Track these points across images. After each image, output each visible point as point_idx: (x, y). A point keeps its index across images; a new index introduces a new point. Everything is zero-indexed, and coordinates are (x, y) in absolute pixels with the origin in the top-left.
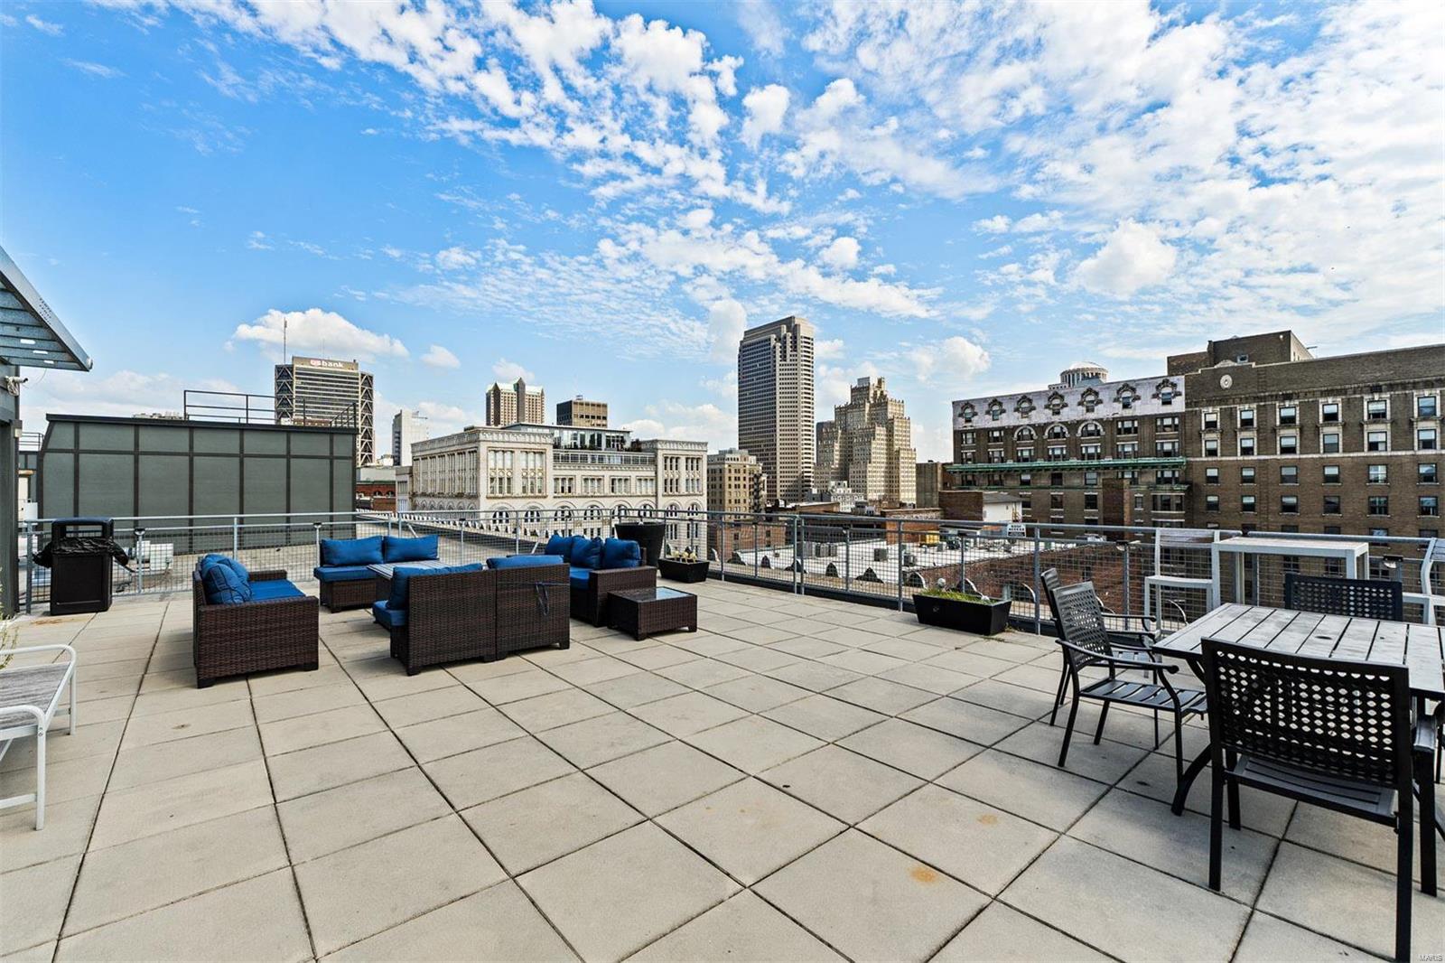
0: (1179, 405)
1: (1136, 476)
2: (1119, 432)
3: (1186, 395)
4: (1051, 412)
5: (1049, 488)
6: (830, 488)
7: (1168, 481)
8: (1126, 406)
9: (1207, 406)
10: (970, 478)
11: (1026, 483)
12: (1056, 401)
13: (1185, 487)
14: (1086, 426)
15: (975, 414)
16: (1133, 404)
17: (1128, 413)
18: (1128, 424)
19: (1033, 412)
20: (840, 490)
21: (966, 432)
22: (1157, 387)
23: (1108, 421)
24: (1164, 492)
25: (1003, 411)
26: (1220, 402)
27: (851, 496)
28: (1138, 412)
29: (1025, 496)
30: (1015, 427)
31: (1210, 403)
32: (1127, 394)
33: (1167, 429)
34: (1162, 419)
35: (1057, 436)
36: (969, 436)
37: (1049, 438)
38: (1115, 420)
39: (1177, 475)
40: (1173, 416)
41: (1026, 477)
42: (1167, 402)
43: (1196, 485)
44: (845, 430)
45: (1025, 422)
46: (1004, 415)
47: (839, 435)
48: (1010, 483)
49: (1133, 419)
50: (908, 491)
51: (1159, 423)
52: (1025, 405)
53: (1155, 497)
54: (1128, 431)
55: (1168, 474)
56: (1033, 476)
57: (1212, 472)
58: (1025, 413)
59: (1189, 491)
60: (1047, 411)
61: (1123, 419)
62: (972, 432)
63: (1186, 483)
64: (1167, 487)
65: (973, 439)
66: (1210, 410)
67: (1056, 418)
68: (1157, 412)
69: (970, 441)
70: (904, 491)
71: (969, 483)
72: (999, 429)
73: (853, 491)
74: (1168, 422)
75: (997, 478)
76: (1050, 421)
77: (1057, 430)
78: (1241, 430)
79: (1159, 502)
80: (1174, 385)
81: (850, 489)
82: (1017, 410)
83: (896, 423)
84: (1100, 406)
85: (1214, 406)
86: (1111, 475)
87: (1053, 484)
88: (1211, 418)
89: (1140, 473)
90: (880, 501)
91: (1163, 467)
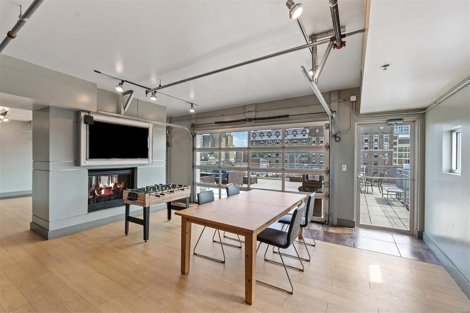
0: (307, 136)
1: (297, 155)
2: (293, 143)
3: (309, 134)
4: (276, 136)
5: (275, 158)
6: (208, 157)
7: (304, 156)
8: (295, 136)
9: (313, 137)
10: (254, 155)
11: (269, 156)
12: (278, 134)
13: (308, 158)
14: (276, 141)
15: (256, 136)
16: (296, 136)
17: (295, 138)
18: (295, 141)
19: (272, 136)
20: (211, 158)
21: (254, 141)
22: (293, 132)
23: (290, 140)
24: (303, 159)
25: (264, 136)
26: (316, 136)
27: (215, 159)
28: (297, 138)
29: (269, 160)
30: (267, 140)
31: (314, 136)
32: (295, 133)
33: (304, 143)
34: (303, 140)
35: (278, 143)
36: (254, 142)
37: (276, 144)
38: (292, 140)
39: (306, 155)
40: (305, 139)
41: (269, 155)
42: (304, 136)
43: (310, 157)
44: (212, 138)
45: (269, 139)
46: (264, 137)
47: (211, 140)
48: (265, 156)
49: (296, 139)
50: (232, 158)
51: (302, 141)
52: (270, 134)
53: (301, 160)
54: (295, 143)
55: (304, 154)
56: (271, 154)
57: (314, 154)
58: (269, 137)
59: (309, 159)
60: (275, 136)
61: (294, 139)
62: (255, 141)
63: (308, 157)
64: (304, 158)
65: (255, 143)
66: (314, 138)
67: (277, 138)
68: (302, 138)
69: (255, 144)
70: (231, 158)
71: (254, 156)
72: (263, 141)
73: (215, 158)
74: (304, 140)
75: (262, 155)
76: (276, 139)
77: (278, 142)
78: (320, 144)
79: (302, 161)
80: (306, 131)
81: (214, 157)
82: (267, 135)
83: (229, 137)
84: (288, 136)
85: (315, 137)
86: (291, 154)
87: (276, 156)
88: (314, 140)
89: (298, 154)
90: (224, 161)
91: (303, 152)
